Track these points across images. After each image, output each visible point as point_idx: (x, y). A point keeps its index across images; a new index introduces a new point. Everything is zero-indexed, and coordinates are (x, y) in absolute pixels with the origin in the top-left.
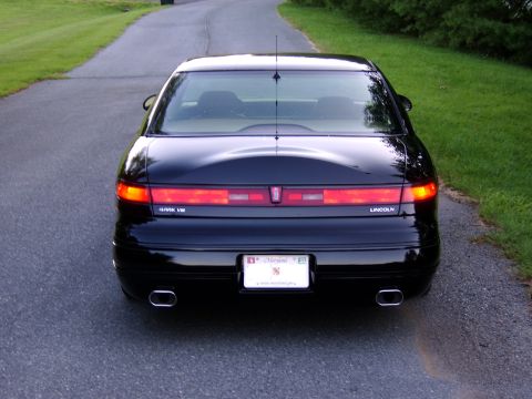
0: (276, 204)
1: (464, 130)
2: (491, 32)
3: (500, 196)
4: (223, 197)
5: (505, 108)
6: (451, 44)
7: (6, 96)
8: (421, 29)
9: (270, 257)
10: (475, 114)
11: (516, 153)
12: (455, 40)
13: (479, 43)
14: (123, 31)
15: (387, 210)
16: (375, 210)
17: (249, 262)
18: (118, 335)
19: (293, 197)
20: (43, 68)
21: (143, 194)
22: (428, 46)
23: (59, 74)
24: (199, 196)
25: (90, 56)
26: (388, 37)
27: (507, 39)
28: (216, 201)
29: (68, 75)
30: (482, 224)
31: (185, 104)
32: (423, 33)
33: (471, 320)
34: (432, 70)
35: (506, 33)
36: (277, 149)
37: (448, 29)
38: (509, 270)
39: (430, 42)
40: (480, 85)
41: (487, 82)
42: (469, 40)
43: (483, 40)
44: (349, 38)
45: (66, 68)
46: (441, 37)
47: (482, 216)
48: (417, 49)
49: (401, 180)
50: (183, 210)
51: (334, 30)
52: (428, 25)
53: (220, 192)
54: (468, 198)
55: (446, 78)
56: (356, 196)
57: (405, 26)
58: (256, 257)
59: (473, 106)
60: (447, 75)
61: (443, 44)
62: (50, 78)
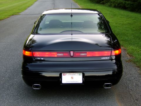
0: (72, 57)
1: (119, 28)
2: (122, 3)
3: (132, 47)
4: (55, 54)
5: (127, 22)
6: (112, 6)
7: (4, 19)
8: (105, 2)
9: (70, 73)
10: (121, 24)
11: (133, 34)
12: (113, 5)
13: (119, 6)
14: (34, 3)
15: (107, 58)
16: (103, 58)
17: (64, 75)
18: (24, 96)
19: (77, 55)
20: (14, 12)
21: (30, 54)
22: (107, 6)
23: (18, 13)
24: (48, 54)
25: (26, 9)
26: (97, 4)
27: (126, 5)
28: (53, 56)
29: (20, 14)
30: (128, 56)
31: (46, 23)
32: (105, 3)
33: (131, 90)
34: (108, 12)
35: (126, 3)
36: (72, 39)
37: (111, 2)
38: (139, 71)
39: (107, 5)
40: (121, 16)
41: (122, 15)
42: (116, 5)
43: (120, 5)
44: (88, 5)
45: (19, 12)
46: (110, 4)
47: (128, 53)
48: (104, 7)
49: (111, 48)
50: (43, 59)
51: (84, 3)
52: (107, 1)
53: (54, 53)
54: (123, 48)
55: (112, 14)
56: (97, 54)
57: (101, 2)
58: (66, 74)
59: (120, 22)
60: (112, 13)
61: (110, 6)
62: (16, 15)
